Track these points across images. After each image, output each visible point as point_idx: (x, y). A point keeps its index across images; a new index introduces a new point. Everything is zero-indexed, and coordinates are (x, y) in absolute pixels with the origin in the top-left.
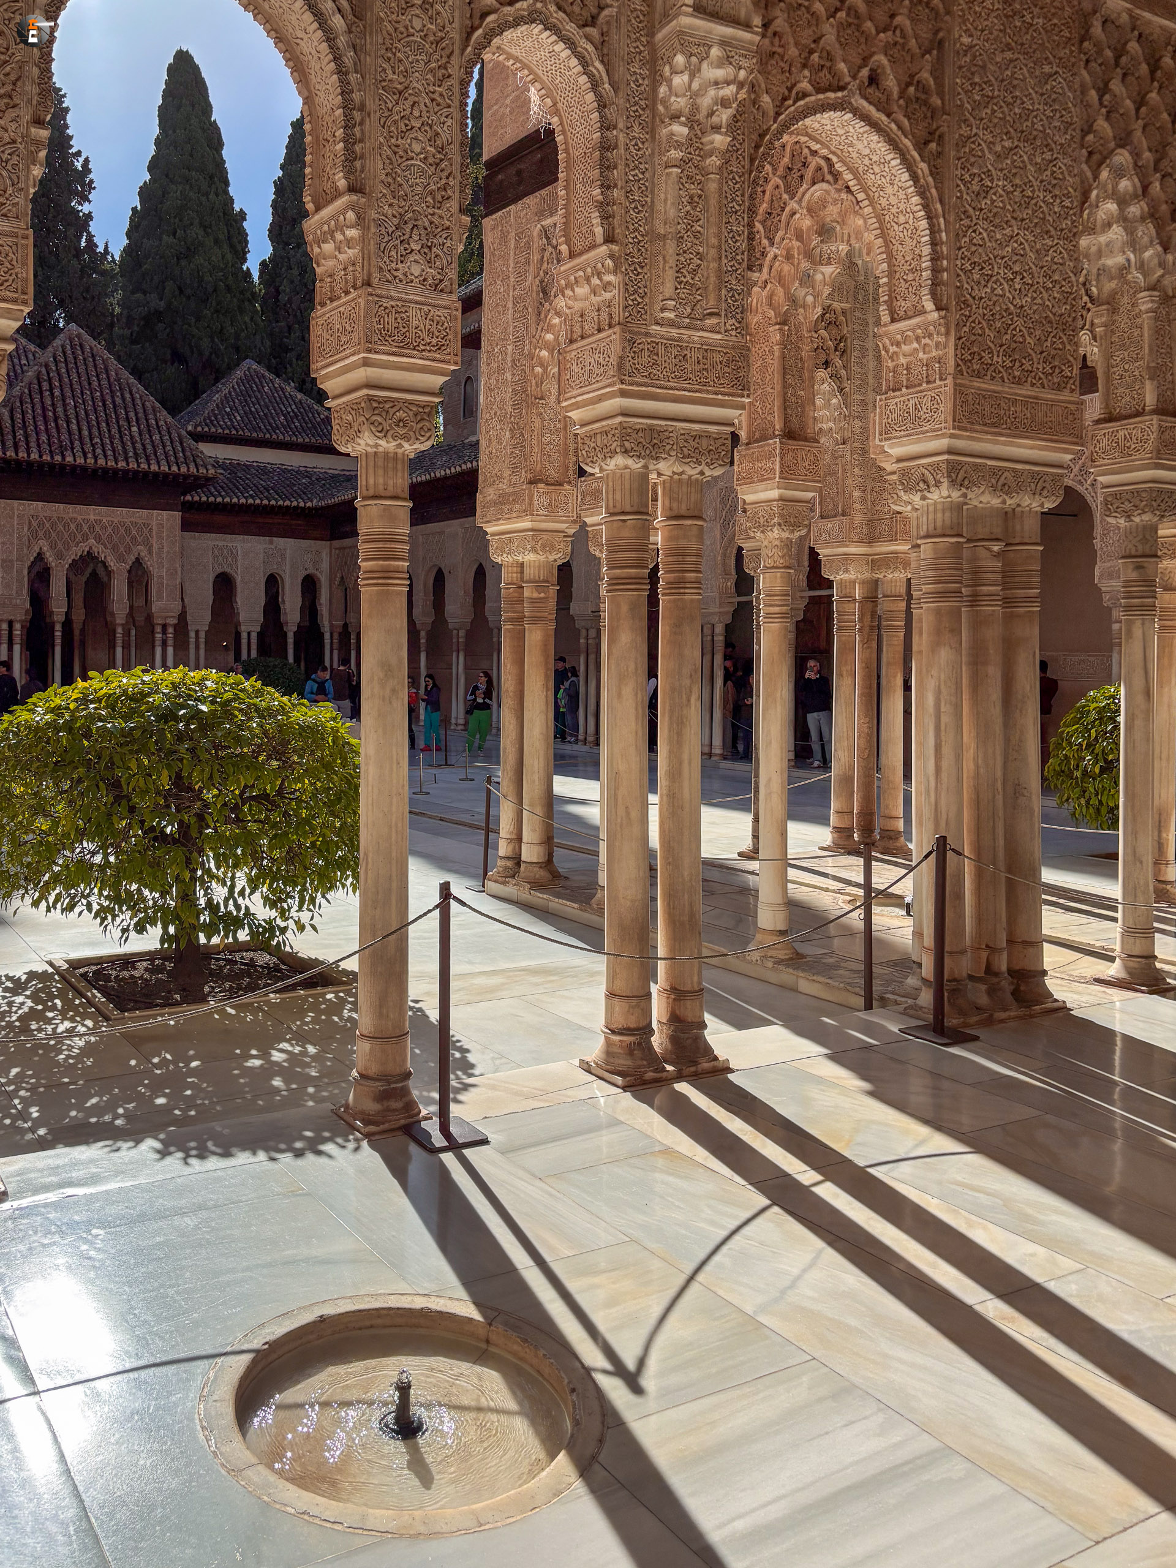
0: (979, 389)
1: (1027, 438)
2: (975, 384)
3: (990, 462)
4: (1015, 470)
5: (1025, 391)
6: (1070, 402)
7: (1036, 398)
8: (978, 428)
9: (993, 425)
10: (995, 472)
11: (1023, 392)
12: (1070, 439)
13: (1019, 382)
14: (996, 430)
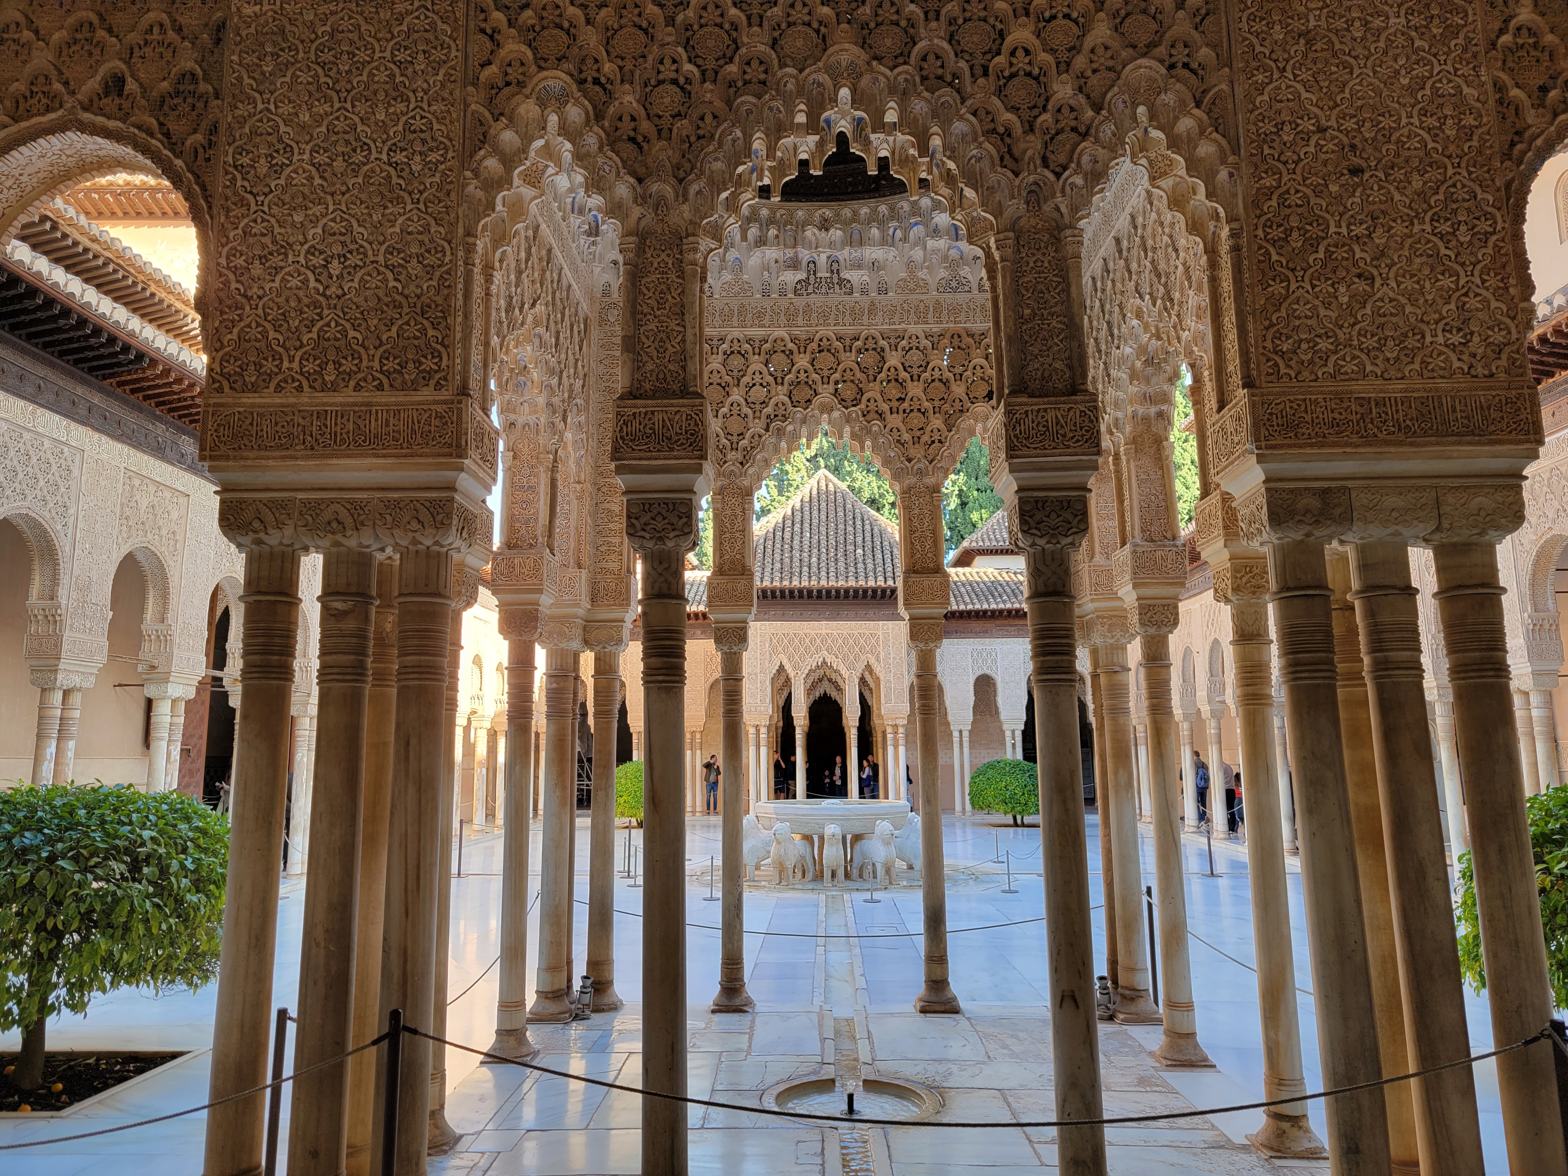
0: (253, 405)
1: (349, 456)
2: (245, 400)
3: (301, 496)
4: (350, 501)
5: (346, 397)
6: (436, 402)
7: (368, 404)
8: (251, 454)
9: (280, 447)
10: (313, 508)
11: (340, 399)
12: (436, 450)
13: (334, 388)
14: (284, 453)
